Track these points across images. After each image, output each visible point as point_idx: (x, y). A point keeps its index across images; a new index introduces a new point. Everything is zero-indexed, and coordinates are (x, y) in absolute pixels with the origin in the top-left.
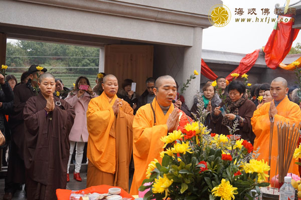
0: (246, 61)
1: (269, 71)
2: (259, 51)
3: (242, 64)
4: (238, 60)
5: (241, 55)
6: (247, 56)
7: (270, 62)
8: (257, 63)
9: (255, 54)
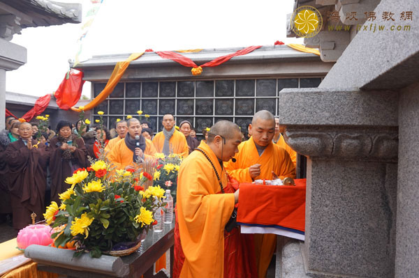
0: (40, 103)
1: (61, 112)
2: (51, 96)
3: (37, 105)
4: (33, 102)
5: (35, 97)
6: (40, 99)
7: (62, 104)
8: (49, 105)
9: (48, 97)
